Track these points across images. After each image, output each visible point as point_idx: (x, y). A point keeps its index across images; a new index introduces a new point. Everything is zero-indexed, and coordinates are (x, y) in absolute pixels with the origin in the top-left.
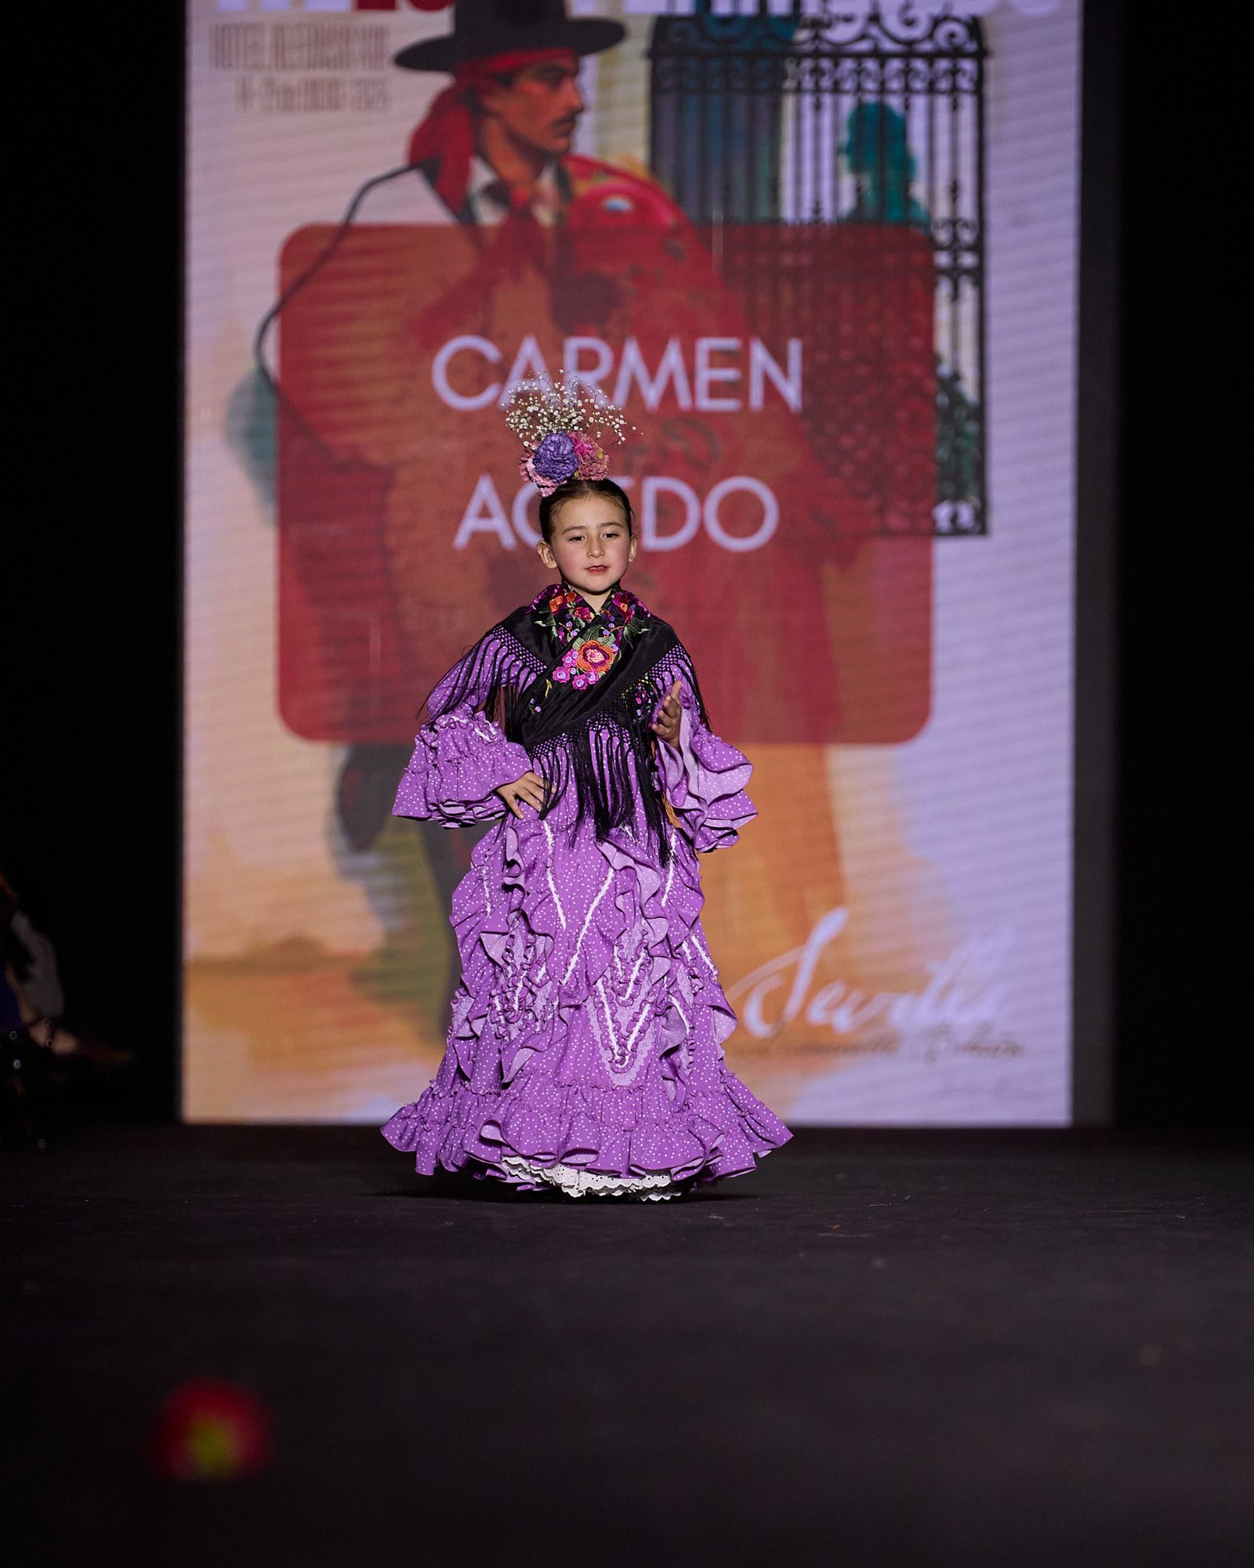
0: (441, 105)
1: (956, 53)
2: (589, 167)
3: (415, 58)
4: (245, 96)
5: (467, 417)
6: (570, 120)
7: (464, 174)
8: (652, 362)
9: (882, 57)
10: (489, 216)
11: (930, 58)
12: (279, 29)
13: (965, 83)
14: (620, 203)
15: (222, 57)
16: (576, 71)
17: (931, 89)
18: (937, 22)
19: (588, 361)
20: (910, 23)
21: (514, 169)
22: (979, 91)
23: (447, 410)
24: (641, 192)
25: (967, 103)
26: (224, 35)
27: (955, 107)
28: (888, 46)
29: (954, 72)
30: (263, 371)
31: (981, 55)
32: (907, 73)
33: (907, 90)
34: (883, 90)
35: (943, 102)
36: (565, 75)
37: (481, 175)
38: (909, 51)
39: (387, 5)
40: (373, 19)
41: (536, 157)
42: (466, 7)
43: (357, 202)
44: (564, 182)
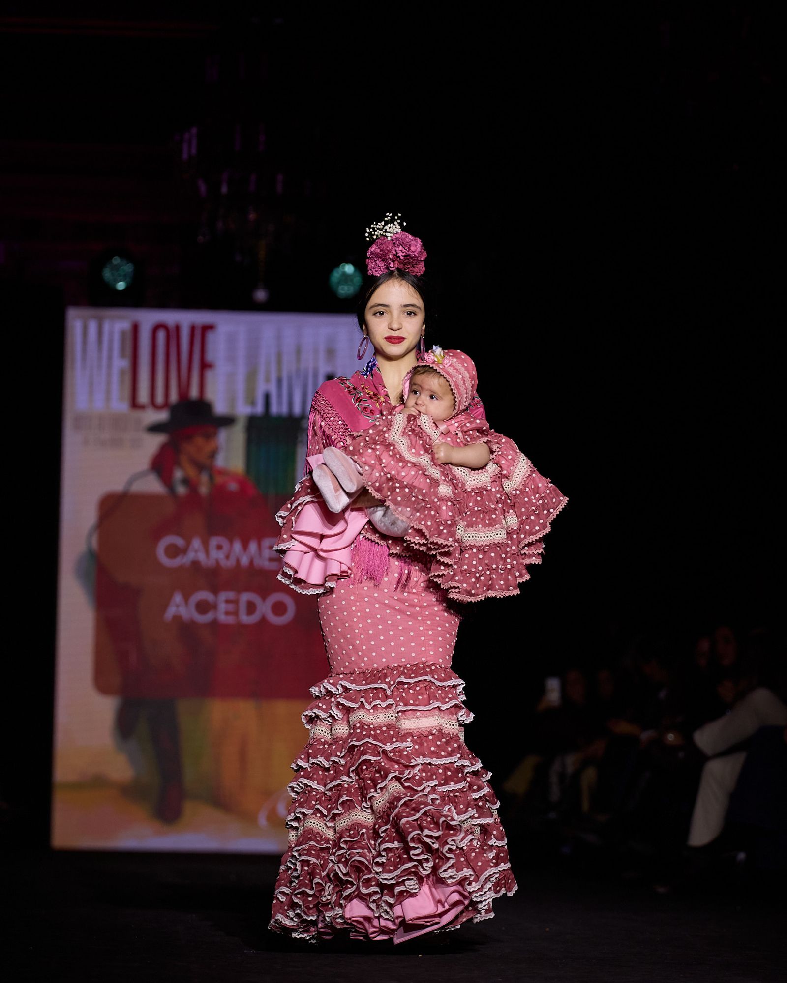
0: (164, 448)
2: (222, 472)
3: (155, 428)
4: (86, 444)
5: (171, 569)
6: (213, 454)
7: (171, 474)
8: (245, 546)
10: (181, 490)
12: (100, 418)
14: (233, 486)
15: (78, 428)
16: (216, 434)
19: (219, 547)
21: (192, 472)
23: (163, 566)
24: (242, 483)
26: (80, 420)
30: (90, 551)
36: (210, 436)
37: (178, 474)
39: (142, 407)
40: (137, 414)
41: (200, 467)
42: (174, 410)
43: (130, 482)
44: (211, 478)
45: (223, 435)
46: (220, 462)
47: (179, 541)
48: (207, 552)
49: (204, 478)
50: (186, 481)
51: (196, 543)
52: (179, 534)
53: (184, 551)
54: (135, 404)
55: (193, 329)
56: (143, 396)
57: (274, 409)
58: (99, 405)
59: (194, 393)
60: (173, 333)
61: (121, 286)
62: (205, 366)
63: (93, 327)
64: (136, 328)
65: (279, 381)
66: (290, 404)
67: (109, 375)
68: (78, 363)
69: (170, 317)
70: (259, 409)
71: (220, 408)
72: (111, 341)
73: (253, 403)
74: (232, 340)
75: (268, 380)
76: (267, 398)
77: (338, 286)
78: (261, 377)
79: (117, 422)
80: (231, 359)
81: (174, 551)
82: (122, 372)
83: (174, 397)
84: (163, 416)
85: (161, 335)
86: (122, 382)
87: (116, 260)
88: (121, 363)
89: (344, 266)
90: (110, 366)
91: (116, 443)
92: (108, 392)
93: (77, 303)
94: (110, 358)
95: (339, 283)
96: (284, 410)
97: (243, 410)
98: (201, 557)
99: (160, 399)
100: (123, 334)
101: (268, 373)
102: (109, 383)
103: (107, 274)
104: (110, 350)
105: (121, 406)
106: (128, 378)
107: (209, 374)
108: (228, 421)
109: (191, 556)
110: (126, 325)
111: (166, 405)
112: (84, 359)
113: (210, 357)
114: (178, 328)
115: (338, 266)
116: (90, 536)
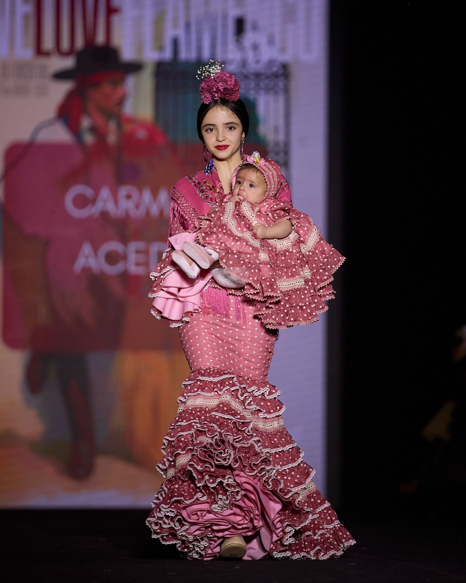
0: (70, 96)
1: (276, 76)
2: (130, 120)
3: (61, 76)
5: (80, 221)
6: (121, 102)
7: (78, 122)
8: (155, 196)
10: (89, 139)
11: (268, 78)
12: (4, 66)
13: (281, 87)
14: (142, 134)
16: (123, 81)
17: (267, 91)
18: (270, 64)
19: (129, 197)
20: (258, 62)
21: (99, 120)
24: (151, 130)
25: (282, 98)
27: (276, 100)
28: (250, 73)
29: (276, 84)
31: (287, 77)
32: (257, 85)
35: (272, 98)
36: (119, 81)
37: (86, 123)
38: (258, 75)
39: (47, 54)
40: (42, 61)
41: (108, 115)
42: (81, 56)
43: (38, 130)
44: (119, 126)
45: (131, 82)
46: (128, 109)
47: (89, 192)
48: (116, 202)
49: (112, 126)
50: (93, 130)
51: (105, 193)
52: (87, 183)
53: (93, 201)
54: (39, 51)
56: (48, 43)
57: (183, 55)
58: (2, 52)
59: (100, 39)
62: (111, 11)
65: (188, 26)
66: (199, 49)
67: (13, 21)
70: (168, 55)
71: (127, 54)
73: (161, 49)
75: (176, 25)
76: (175, 42)
78: (169, 21)
79: (21, 69)
80: (138, 3)
81: (82, 202)
82: (26, 17)
83: (80, 43)
84: (68, 63)
88: (25, 9)
90: (13, 14)
91: (21, 91)
92: (12, 40)
94: (13, 5)
96: (193, 55)
97: (151, 56)
98: (110, 207)
99: (65, 45)
101: (176, 19)
105: (26, 53)
106: (32, 25)
107: (116, 19)
108: (135, 67)
109: (99, 206)
111: (71, 52)
113: (115, 2)
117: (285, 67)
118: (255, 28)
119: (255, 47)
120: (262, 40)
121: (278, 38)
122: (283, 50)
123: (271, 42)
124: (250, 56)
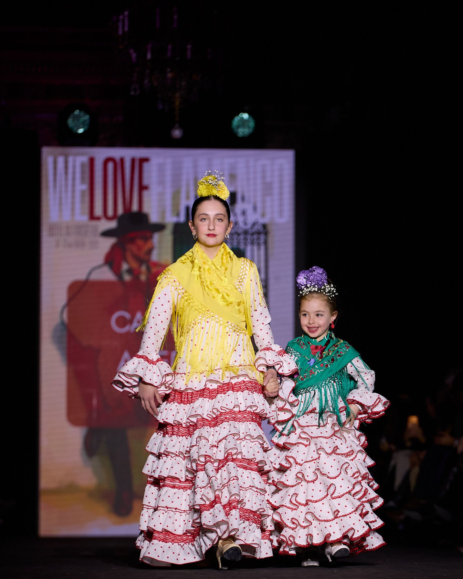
0: (114, 248)
1: (259, 233)
2: (156, 264)
3: (107, 234)
4: (58, 245)
5: (121, 335)
6: (150, 252)
7: (120, 266)
9: (239, 234)
10: (127, 278)
11: (253, 234)
12: (68, 227)
13: (262, 241)
15: (51, 234)
16: (151, 237)
17: (252, 243)
18: (254, 224)
20: (246, 224)
21: (134, 265)
22: (266, 243)
23: (115, 333)
25: (262, 248)
26: (52, 228)
27: (259, 249)
28: (240, 231)
29: (258, 239)
30: (62, 323)
31: (266, 233)
32: (245, 239)
33: (245, 244)
34: (239, 243)
35: (255, 248)
36: (148, 238)
37: (125, 266)
38: (246, 232)
39: (98, 219)
40: (94, 223)
41: (141, 261)
42: (121, 220)
43: (90, 274)
44: (148, 269)
45: (156, 237)
46: (155, 257)
47: (127, 315)
49: (144, 268)
50: (130, 271)
53: (131, 322)
54: (92, 217)
55: (133, 160)
56: (98, 211)
58: (66, 217)
59: (135, 207)
60: (119, 164)
61: (81, 131)
62: (142, 188)
63: (61, 160)
64: (92, 161)
67: (73, 197)
68: (51, 189)
69: (117, 153)
70: (182, 218)
71: (154, 218)
72: (74, 173)
73: (178, 215)
74: (161, 169)
75: (188, 198)
77: (238, 130)
78: (183, 195)
79: (80, 229)
80: (161, 182)
81: (122, 322)
82: (83, 192)
83: (120, 211)
84: (113, 225)
85: (110, 166)
86: (82, 202)
87: (77, 112)
88: (82, 187)
89: (242, 114)
90: (73, 191)
91: (80, 245)
92: (73, 209)
93: (49, 144)
94: (74, 185)
95: (238, 127)
97: (170, 220)
99: (110, 213)
100: (83, 165)
101: (188, 192)
102: (73, 203)
103: (70, 122)
104: (74, 179)
105: (83, 218)
106: (87, 199)
107: (145, 193)
108: (160, 227)
110: (85, 159)
111: (115, 217)
112: (55, 186)
113: (145, 182)
114: (122, 160)
115: (237, 114)
116: (62, 312)
117: (264, 226)
118: (243, 199)
119: (244, 213)
120: (249, 207)
121: (259, 205)
122: (263, 215)
123: (255, 209)
124: (240, 219)
